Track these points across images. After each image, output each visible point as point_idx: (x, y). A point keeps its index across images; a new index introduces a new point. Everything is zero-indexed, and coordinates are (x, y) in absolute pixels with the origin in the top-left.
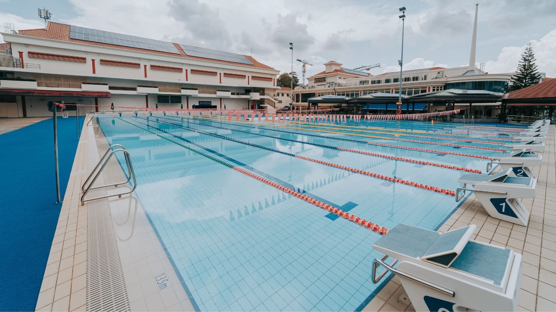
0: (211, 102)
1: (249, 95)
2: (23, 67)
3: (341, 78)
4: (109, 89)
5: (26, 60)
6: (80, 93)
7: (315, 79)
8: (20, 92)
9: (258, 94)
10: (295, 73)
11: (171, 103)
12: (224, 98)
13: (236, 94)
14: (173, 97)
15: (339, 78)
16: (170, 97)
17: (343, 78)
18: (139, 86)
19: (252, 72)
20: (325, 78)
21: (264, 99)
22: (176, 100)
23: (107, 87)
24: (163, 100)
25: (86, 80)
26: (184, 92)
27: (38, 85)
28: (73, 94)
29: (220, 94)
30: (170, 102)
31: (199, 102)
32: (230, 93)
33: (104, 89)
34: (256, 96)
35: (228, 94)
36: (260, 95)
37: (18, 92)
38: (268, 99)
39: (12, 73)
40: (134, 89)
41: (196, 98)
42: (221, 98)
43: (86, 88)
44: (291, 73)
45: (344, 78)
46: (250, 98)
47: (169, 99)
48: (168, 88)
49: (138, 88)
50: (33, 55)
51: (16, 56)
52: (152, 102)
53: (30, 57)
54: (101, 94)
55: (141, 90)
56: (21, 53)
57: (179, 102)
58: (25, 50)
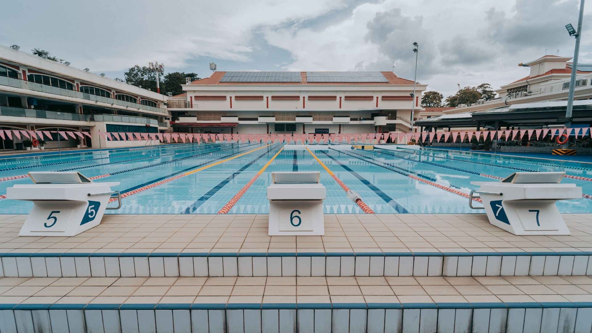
0: (328, 129)
1: (373, 120)
2: (192, 107)
4: (239, 120)
5: (194, 102)
6: (218, 124)
7: (508, 90)
8: (187, 125)
9: (384, 117)
10: (488, 84)
11: (287, 131)
12: (344, 125)
13: (358, 119)
14: (288, 125)
16: (285, 125)
18: (260, 116)
19: (382, 91)
20: (527, 86)
21: (395, 124)
22: (291, 128)
23: (237, 118)
24: (279, 128)
25: (225, 114)
26: (299, 120)
27: (198, 120)
28: (213, 125)
29: (337, 120)
30: (285, 130)
31: (316, 128)
32: (349, 118)
33: (235, 120)
34: (382, 121)
35: (346, 120)
36: (388, 119)
37: (186, 125)
38: (400, 125)
39: (187, 112)
40: (257, 119)
41: (311, 125)
42: (340, 125)
43: (224, 120)
44: (481, 86)
46: (374, 124)
47: (284, 128)
48: (286, 116)
49: (259, 118)
50: (197, 98)
51: (189, 100)
52: (272, 130)
53: (195, 100)
54: (234, 125)
55: (262, 120)
56: (191, 97)
57: (295, 131)
58: (193, 95)
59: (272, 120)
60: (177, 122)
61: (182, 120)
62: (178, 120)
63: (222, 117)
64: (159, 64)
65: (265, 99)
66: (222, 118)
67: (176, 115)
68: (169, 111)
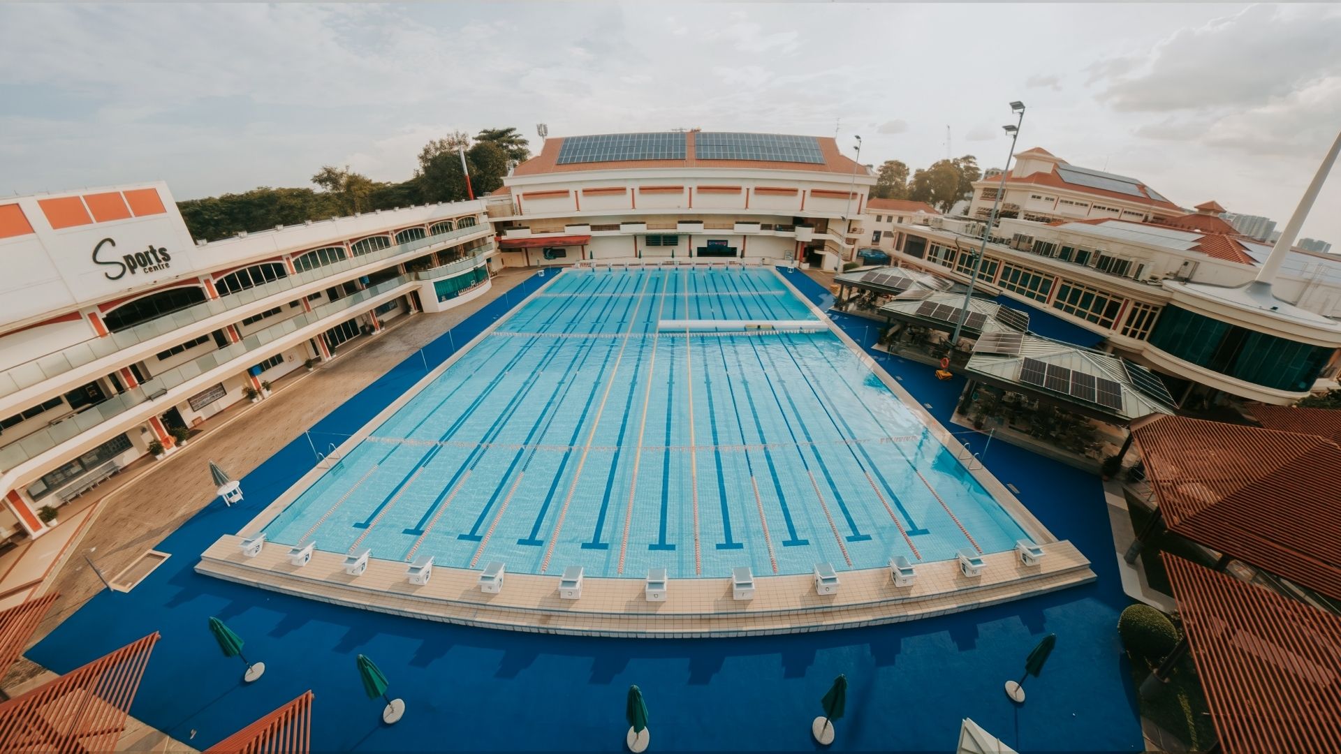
0: (727, 241)
1: (794, 231)
2: (521, 214)
3: (1039, 198)
4: (591, 231)
5: (524, 204)
6: (562, 240)
11: (664, 245)
12: (751, 236)
13: (773, 227)
14: (666, 236)
15: (1034, 197)
16: (662, 237)
17: (1044, 197)
18: (623, 223)
19: (814, 181)
21: (825, 240)
22: (672, 240)
23: (589, 228)
24: (653, 241)
25: (570, 222)
26: (682, 229)
27: (532, 234)
28: (555, 242)
29: (741, 229)
30: (662, 243)
31: (708, 241)
32: (759, 226)
33: (585, 231)
34: (806, 234)
35: (755, 229)
36: (816, 232)
37: (517, 242)
38: (832, 241)
39: (515, 222)
40: (618, 228)
41: (700, 236)
42: (745, 236)
45: (1047, 199)
46: (795, 238)
47: (660, 241)
48: (662, 222)
49: (622, 226)
50: (527, 196)
51: (515, 201)
52: (642, 245)
53: (525, 199)
54: (584, 239)
55: (627, 230)
56: (518, 196)
57: (677, 245)
58: (520, 192)
59: (642, 229)
60: (503, 238)
61: (511, 235)
62: (505, 234)
63: (567, 226)
64: (461, 133)
65: (629, 192)
66: (566, 228)
67: (501, 227)
68: (491, 223)
